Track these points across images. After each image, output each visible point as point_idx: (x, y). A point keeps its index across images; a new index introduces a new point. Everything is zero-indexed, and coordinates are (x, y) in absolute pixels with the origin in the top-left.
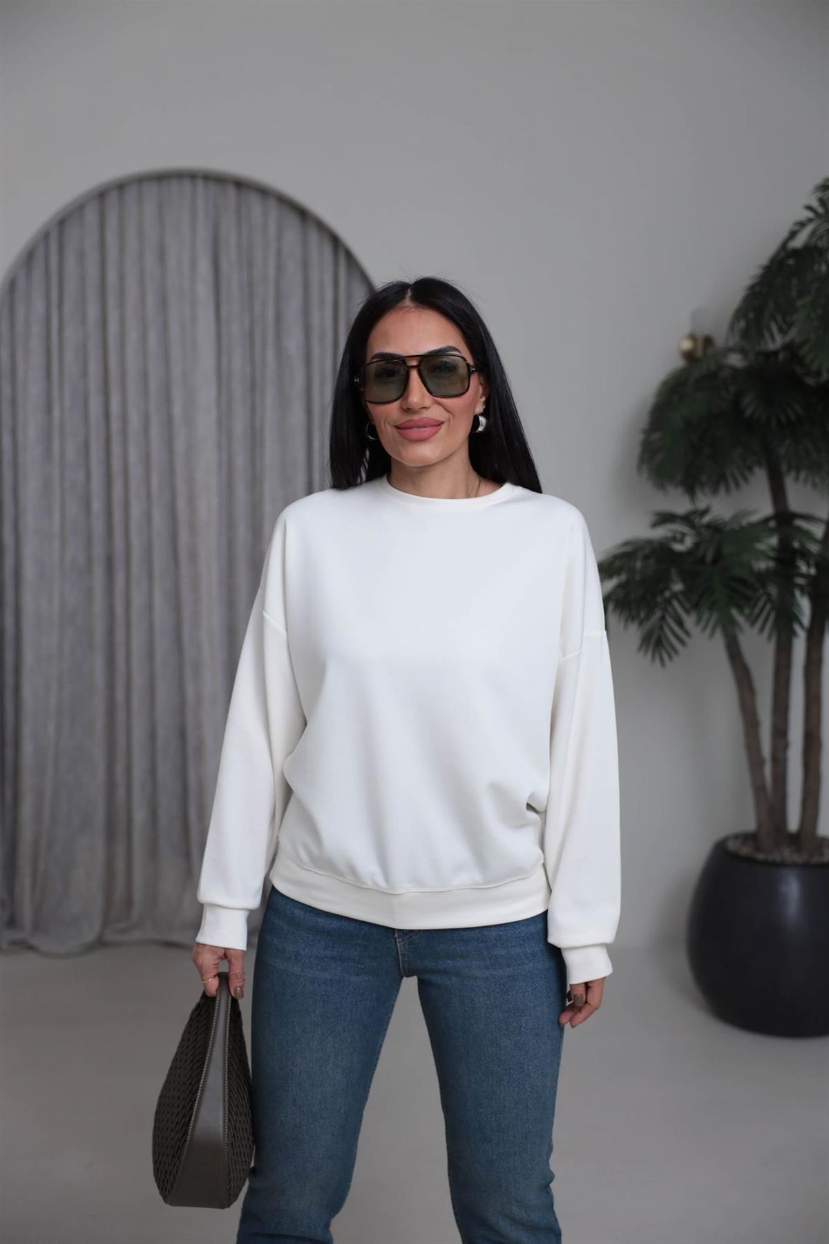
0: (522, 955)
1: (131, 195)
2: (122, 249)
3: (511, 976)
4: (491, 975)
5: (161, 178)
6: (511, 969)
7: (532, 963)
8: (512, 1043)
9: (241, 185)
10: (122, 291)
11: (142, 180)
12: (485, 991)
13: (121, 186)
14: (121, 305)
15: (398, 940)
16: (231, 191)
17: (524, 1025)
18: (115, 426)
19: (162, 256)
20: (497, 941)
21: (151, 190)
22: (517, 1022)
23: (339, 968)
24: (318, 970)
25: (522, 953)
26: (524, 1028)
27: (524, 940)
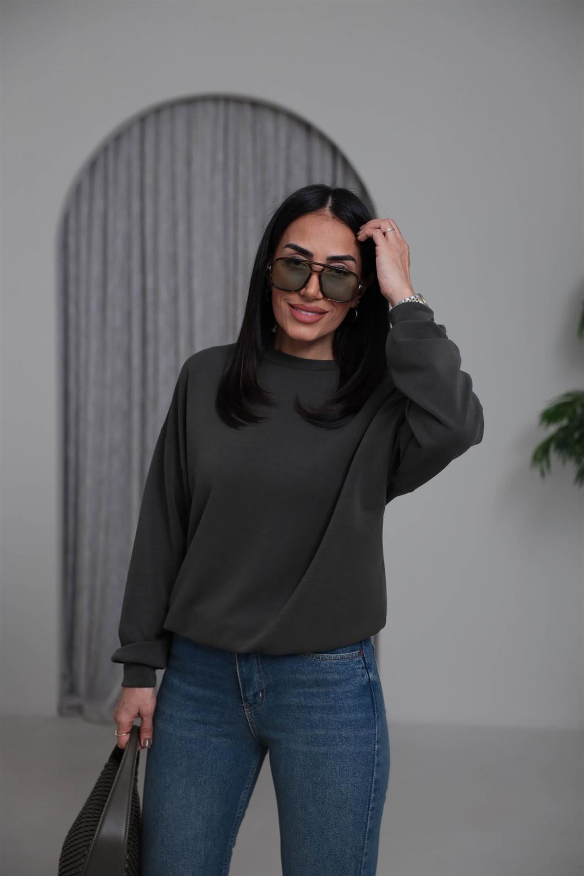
0: (337, 737)
1: (165, 115)
2: (157, 158)
3: (325, 753)
4: (309, 750)
5: (190, 102)
6: (326, 748)
7: (344, 746)
8: (317, 810)
9: (256, 104)
10: (156, 191)
11: (173, 105)
12: (302, 763)
13: (157, 111)
14: (156, 202)
15: (246, 710)
16: (248, 111)
17: (328, 797)
18: (150, 299)
19: (189, 162)
20: (320, 722)
21: (182, 113)
22: (322, 793)
23: (202, 730)
24: (186, 730)
25: (338, 735)
26: (328, 799)
27: (342, 725)
